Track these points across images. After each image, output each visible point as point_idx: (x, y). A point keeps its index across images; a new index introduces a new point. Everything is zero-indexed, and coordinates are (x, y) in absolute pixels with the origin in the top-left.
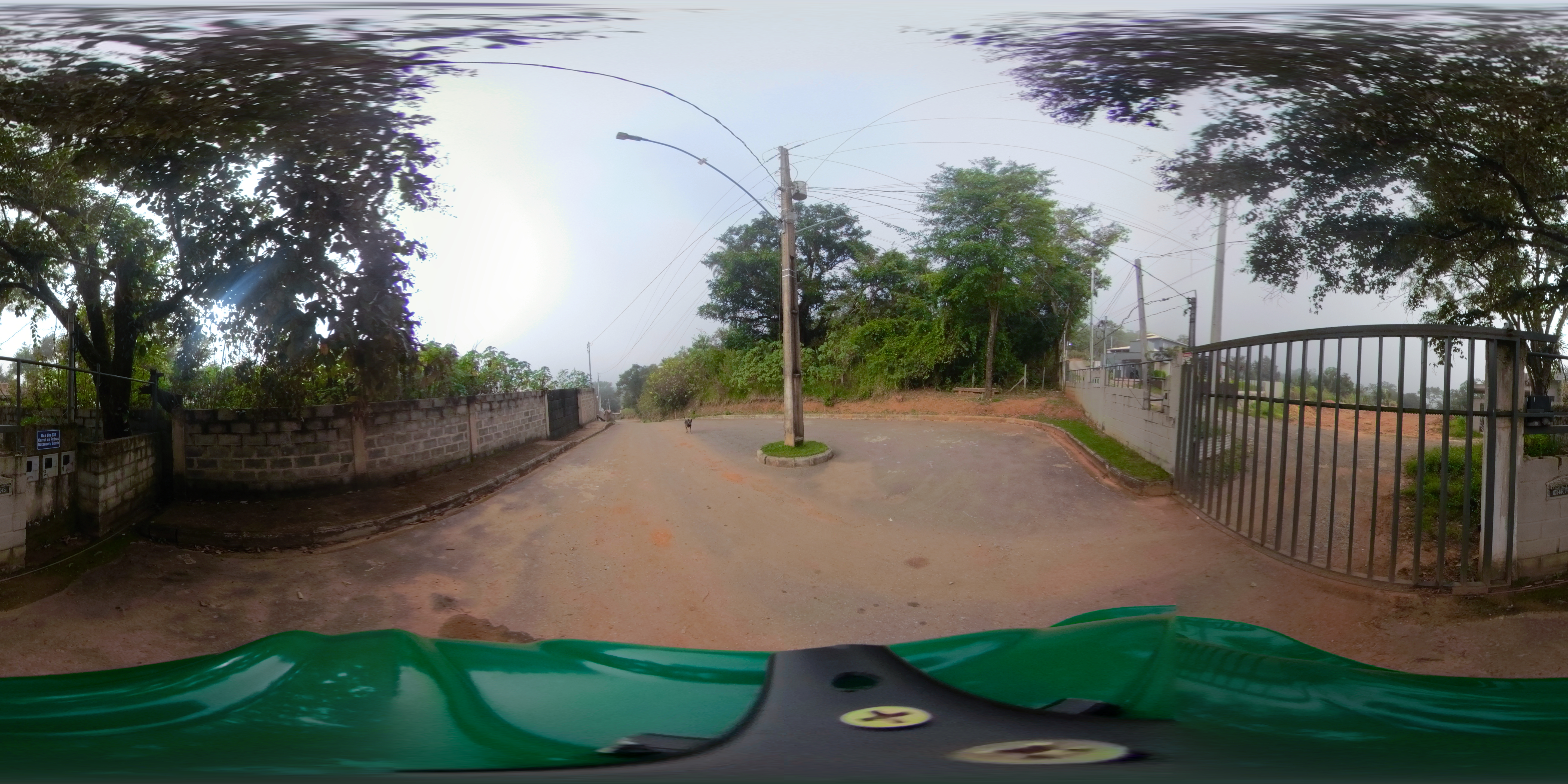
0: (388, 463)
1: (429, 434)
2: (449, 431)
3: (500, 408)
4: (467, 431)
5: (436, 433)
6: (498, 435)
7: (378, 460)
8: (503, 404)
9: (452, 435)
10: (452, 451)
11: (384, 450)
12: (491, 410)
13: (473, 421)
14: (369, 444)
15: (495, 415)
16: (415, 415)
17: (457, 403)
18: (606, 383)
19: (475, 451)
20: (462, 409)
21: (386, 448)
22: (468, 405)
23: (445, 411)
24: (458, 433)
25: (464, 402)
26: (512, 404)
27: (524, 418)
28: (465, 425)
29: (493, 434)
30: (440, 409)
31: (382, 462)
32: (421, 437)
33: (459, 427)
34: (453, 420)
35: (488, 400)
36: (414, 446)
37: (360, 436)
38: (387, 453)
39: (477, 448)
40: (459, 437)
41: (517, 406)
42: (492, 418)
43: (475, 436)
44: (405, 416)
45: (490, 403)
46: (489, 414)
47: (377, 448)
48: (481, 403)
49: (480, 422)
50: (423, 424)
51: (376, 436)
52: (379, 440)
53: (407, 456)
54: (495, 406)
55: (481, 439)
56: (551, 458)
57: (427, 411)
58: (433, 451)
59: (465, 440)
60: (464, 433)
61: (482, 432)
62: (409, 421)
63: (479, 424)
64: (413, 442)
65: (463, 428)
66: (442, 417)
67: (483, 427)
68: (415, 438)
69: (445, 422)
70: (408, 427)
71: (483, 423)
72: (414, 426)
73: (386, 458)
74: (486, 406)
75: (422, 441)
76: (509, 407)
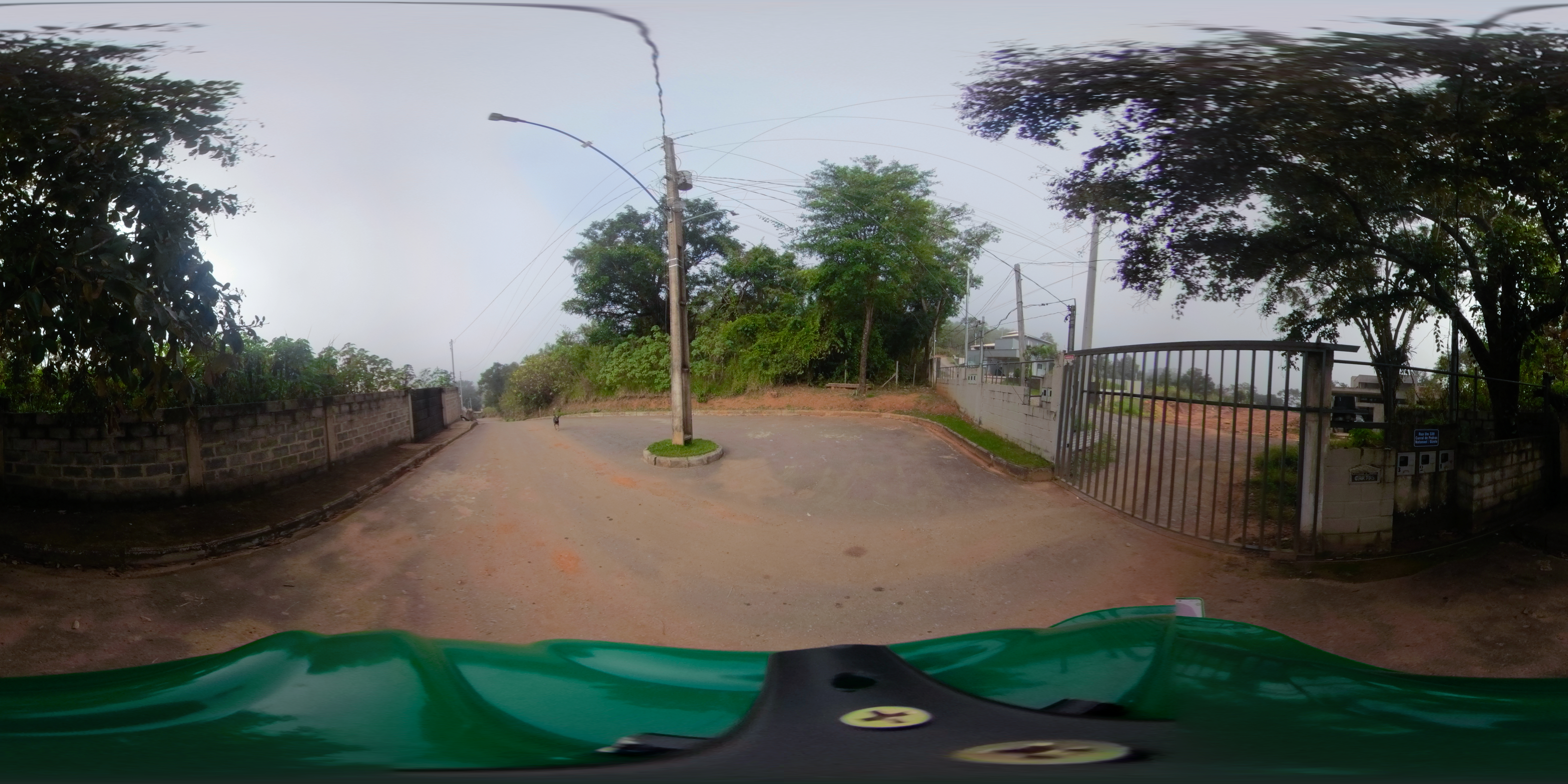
0: (231, 473)
1: (279, 441)
2: (303, 437)
3: (360, 410)
4: (324, 437)
5: (286, 440)
6: (359, 440)
7: (217, 471)
8: (363, 406)
9: (306, 442)
10: (306, 459)
11: (224, 460)
12: (351, 412)
13: (331, 425)
14: (206, 452)
15: (356, 418)
16: (261, 420)
17: (311, 406)
18: (467, 382)
19: (333, 458)
20: (318, 412)
21: (228, 457)
22: (325, 408)
23: (298, 415)
24: (314, 439)
25: (319, 404)
26: (373, 405)
27: (387, 419)
28: (322, 430)
29: (353, 438)
30: (291, 413)
31: (222, 473)
32: (269, 444)
33: (315, 432)
34: (307, 425)
35: (347, 401)
36: (261, 455)
37: (195, 445)
38: (228, 463)
39: (335, 454)
40: (315, 444)
41: (379, 408)
42: (351, 421)
43: (333, 441)
44: (250, 421)
45: (350, 404)
46: (349, 417)
47: (216, 457)
48: (339, 405)
49: (339, 426)
50: (272, 430)
51: (215, 444)
52: (218, 449)
53: (253, 467)
54: (356, 407)
55: (340, 444)
56: (417, 463)
57: (276, 415)
58: (284, 460)
59: (321, 447)
60: (320, 438)
61: (341, 437)
62: (255, 426)
63: (337, 428)
64: (260, 450)
65: (318, 434)
66: (294, 422)
67: (342, 432)
68: (263, 446)
69: (298, 427)
70: (254, 433)
71: (342, 427)
72: (261, 432)
73: (227, 469)
74: (345, 408)
75: (271, 449)
76: (370, 409)
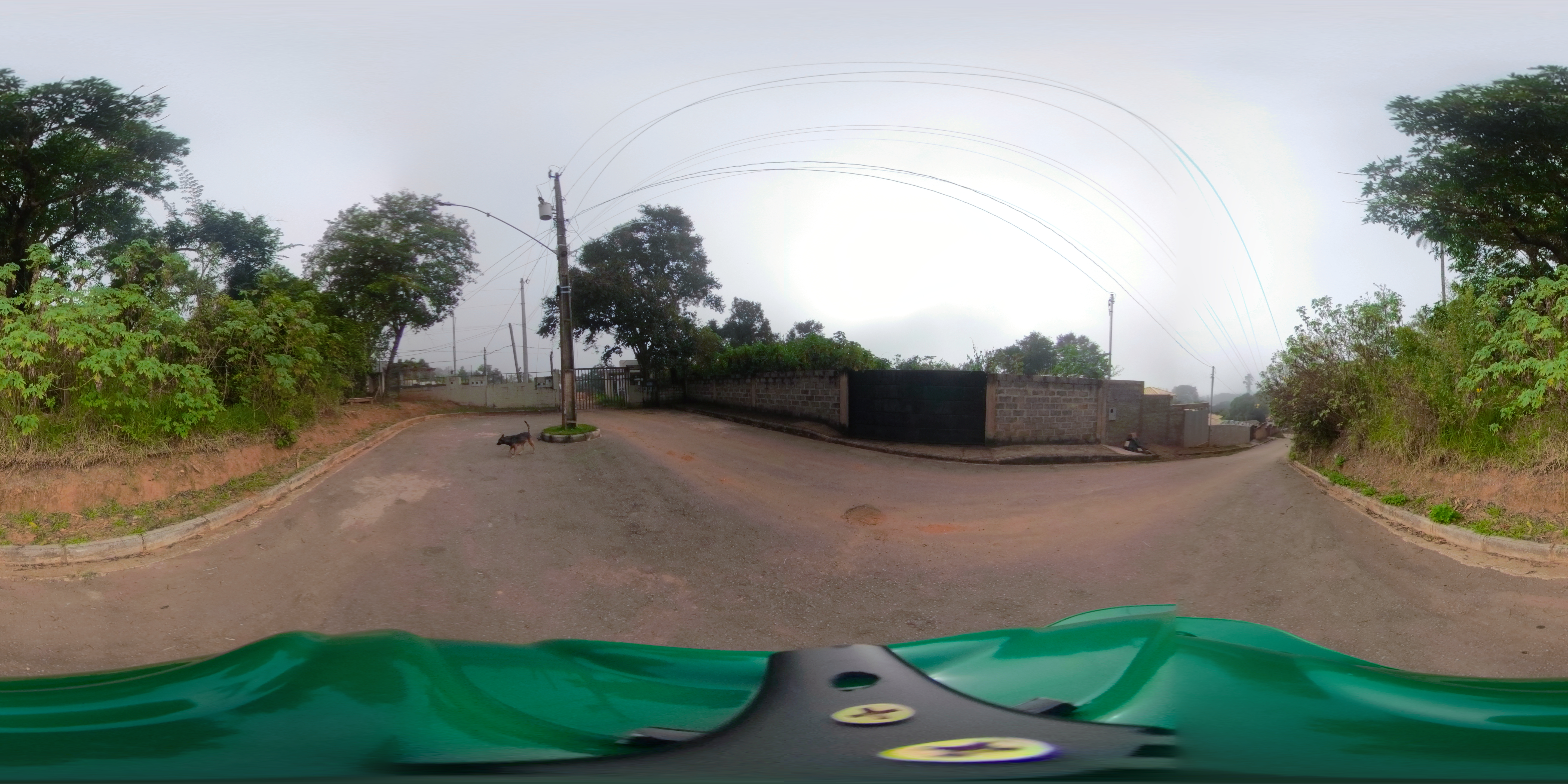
2: (742, 391)
3: (774, 383)
6: (772, 402)
8: (777, 380)
9: (743, 393)
12: (767, 383)
13: (753, 388)
15: (771, 387)
16: (729, 381)
17: (745, 377)
20: (748, 381)
22: (751, 379)
23: (740, 381)
25: (749, 377)
26: (788, 381)
28: (750, 390)
29: (768, 399)
31: (720, 398)
32: (731, 391)
33: (746, 390)
34: (743, 386)
35: (765, 376)
36: (729, 395)
37: (714, 387)
39: (754, 404)
40: (746, 395)
42: (767, 388)
43: (754, 397)
44: (726, 381)
45: (767, 379)
46: (766, 386)
48: (760, 378)
50: (732, 386)
51: (718, 388)
52: (720, 390)
53: (726, 398)
54: (771, 380)
55: (759, 400)
57: (733, 380)
58: (735, 399)
59: (749, 398)
60: (748, 394)
61: (760, 396)
63: (757, 391)
66: (739, 384)
67: (761, 393)
69: (740, 386)
71: (761, 391)
72: (729, 386)
73: (721, 396)
74: (763, 380)
76: (784, 383)
